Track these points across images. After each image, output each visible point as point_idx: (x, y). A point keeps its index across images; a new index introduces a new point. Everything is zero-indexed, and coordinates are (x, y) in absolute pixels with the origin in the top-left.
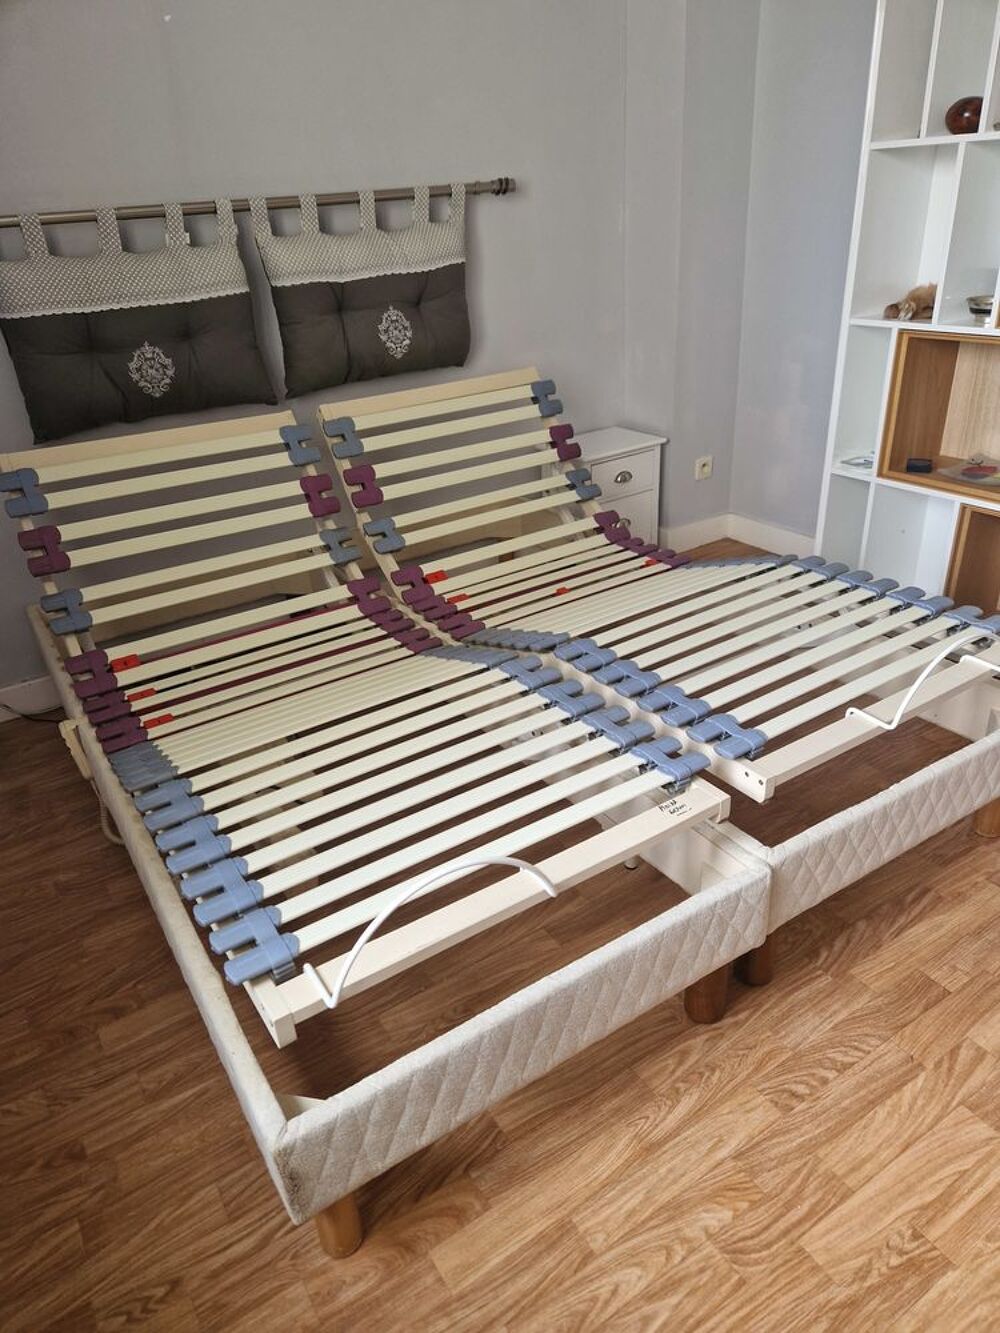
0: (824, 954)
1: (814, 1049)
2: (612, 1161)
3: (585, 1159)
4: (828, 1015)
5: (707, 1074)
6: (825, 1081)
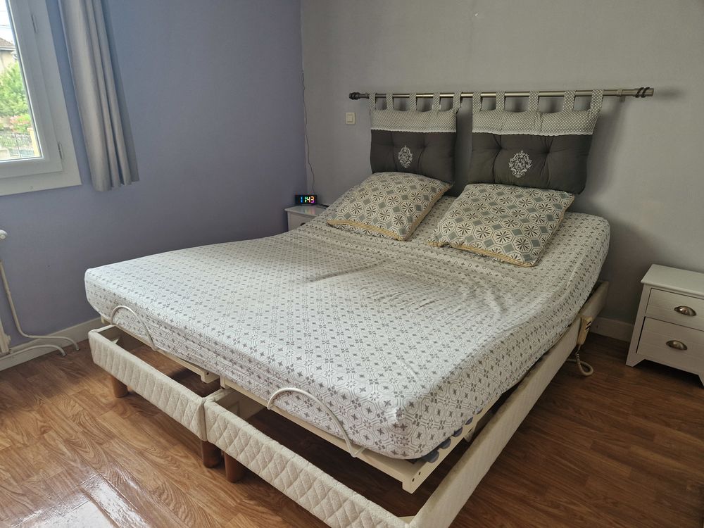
3: (139, 437)
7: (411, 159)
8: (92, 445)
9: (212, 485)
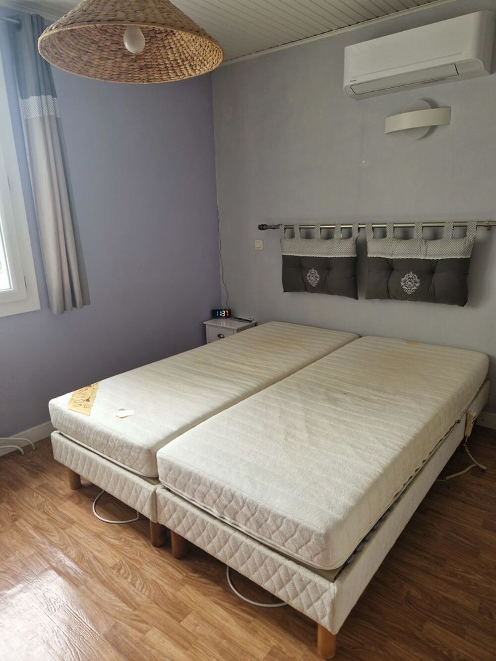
0: (196, 575)
3: (95, 523)
4: (160, 578)
5: (129, 546)
6: (126, 578)
7: (318, 279)
8: (57, 530)
9: (161, 562)
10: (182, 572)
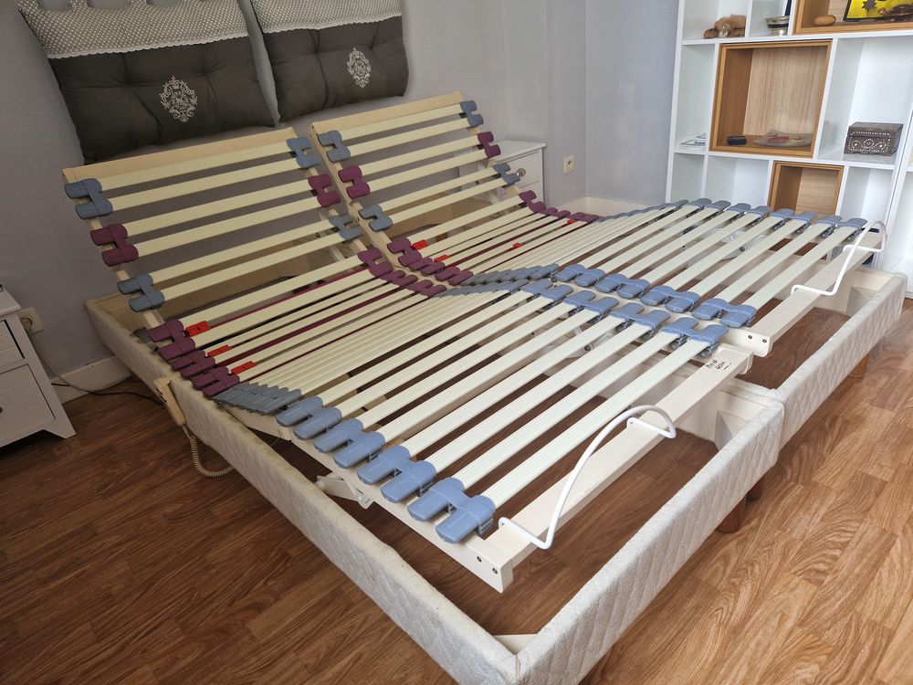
0: (789, 471)
1: (817, 537)
2: (711, 647)
4: (813, 511)
5: (750, 568)
6: (835, 558)
10: (789, 487)
